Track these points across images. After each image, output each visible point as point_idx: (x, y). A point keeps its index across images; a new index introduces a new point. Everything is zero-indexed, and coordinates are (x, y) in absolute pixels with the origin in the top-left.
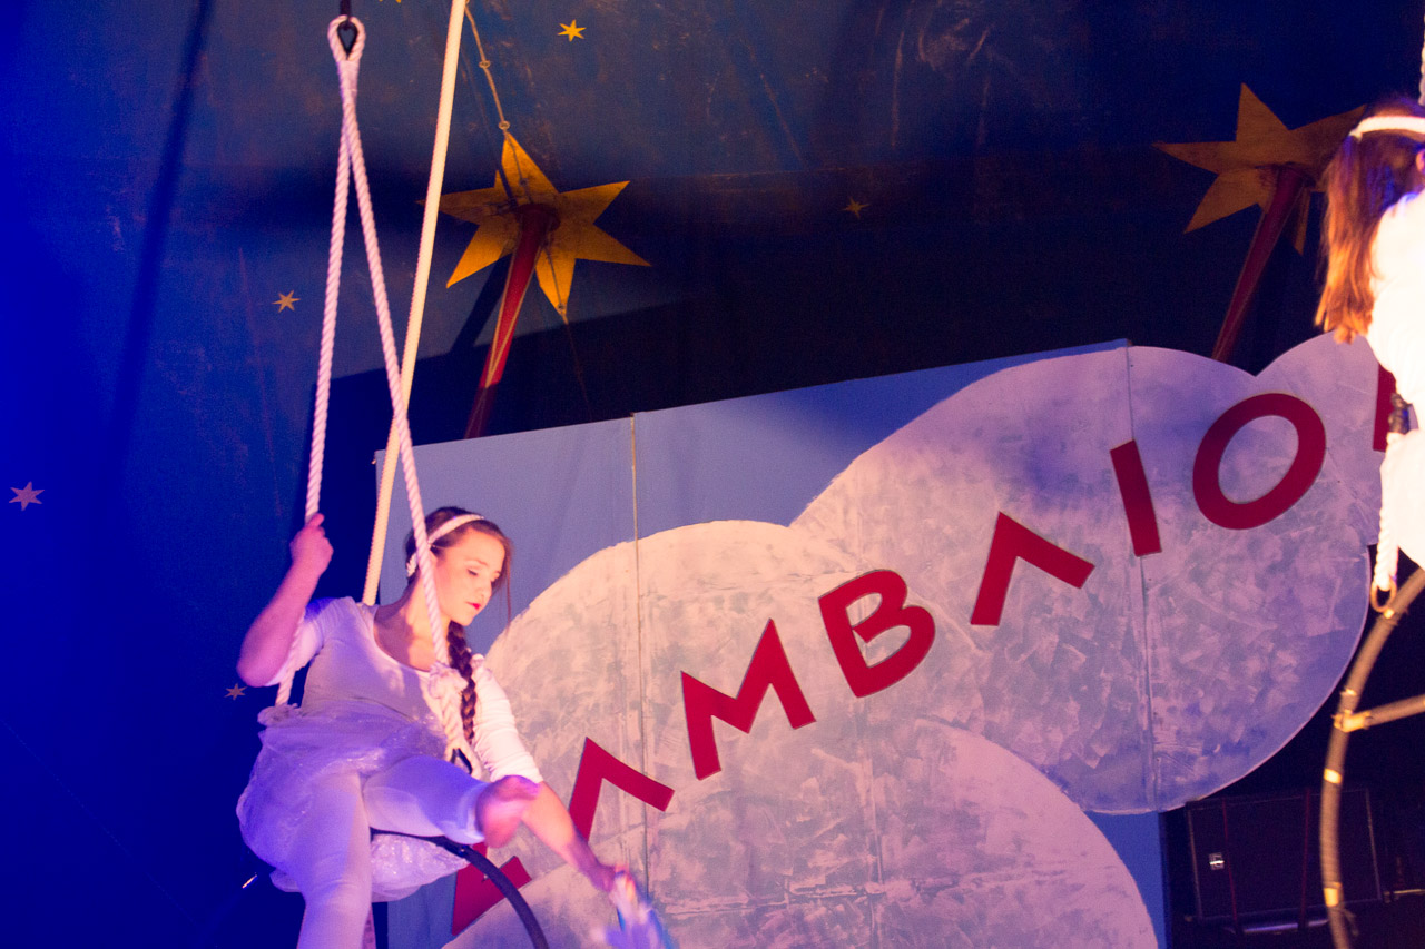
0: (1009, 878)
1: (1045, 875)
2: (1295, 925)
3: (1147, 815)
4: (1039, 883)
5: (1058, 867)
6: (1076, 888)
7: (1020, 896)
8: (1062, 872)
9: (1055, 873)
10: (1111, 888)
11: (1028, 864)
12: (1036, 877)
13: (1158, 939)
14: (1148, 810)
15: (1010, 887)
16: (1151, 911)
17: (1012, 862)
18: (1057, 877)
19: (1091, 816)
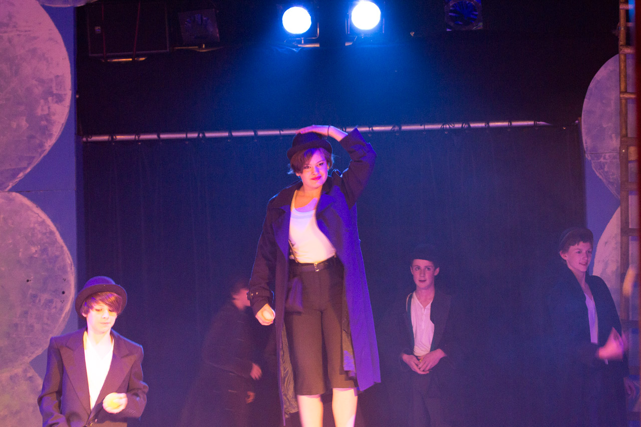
0: (5, 32)
1: (22, 32)
2: (131, 59)
3: (68, 8)
4: (19, 35)
5: (27, 29)
6: (35, 38)
7: (10, 40)
8: (29, 31)
9: (26, 31)
10: (51, 39)
11: (14, 27)
12: (18, 33)
13: (71, 63)
14: (69, 6)
15: (5, 36)
16: (68, 50)
17: (7, 25)
18: (26, 33)
19: (44, 6)
